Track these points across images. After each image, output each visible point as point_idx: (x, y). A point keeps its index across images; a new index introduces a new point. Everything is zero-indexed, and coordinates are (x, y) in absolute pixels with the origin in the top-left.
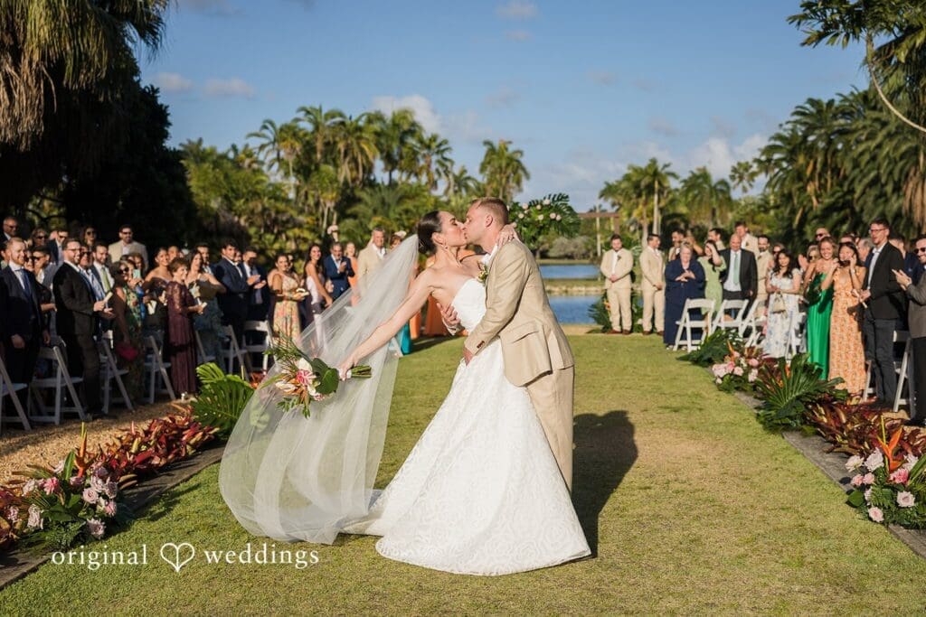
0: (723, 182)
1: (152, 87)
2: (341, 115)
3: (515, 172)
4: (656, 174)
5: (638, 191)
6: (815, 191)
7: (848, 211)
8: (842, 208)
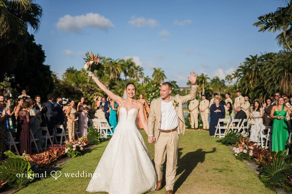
0: (223, 80)
1: (40, 45)
2: (111, 59)
3: (162, 77)
4: (203, 78)
5: (198, 83)
6: (252, 83)
7: (262, 89)
8: (260, 88)
